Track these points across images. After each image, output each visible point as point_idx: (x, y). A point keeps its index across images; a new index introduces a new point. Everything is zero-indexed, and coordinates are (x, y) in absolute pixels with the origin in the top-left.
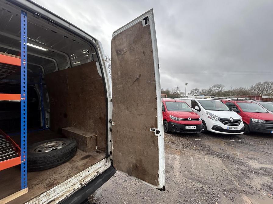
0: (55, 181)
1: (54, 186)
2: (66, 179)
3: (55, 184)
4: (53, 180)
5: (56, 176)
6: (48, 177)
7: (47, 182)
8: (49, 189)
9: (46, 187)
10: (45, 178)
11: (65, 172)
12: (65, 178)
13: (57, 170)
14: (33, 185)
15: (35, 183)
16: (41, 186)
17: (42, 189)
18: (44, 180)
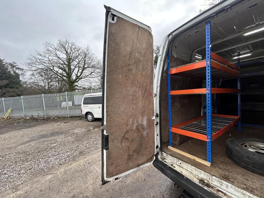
0: (233, 179)
1: (227, 181)
2: (243, 189)
3: (230, 181)
4: (232, 177)
5: (239, 178)
6: (234, 172)
7: (227, 174)
8: (221, 178)
9: (221, 176)
10: (230, 171)
11: (253, 184)
12: (245, 186)
13: (250, 175)
14: (218, 167)
15: (221, 166)
16: (221, 171)
17: (218, 174)
18: (228, 171)
